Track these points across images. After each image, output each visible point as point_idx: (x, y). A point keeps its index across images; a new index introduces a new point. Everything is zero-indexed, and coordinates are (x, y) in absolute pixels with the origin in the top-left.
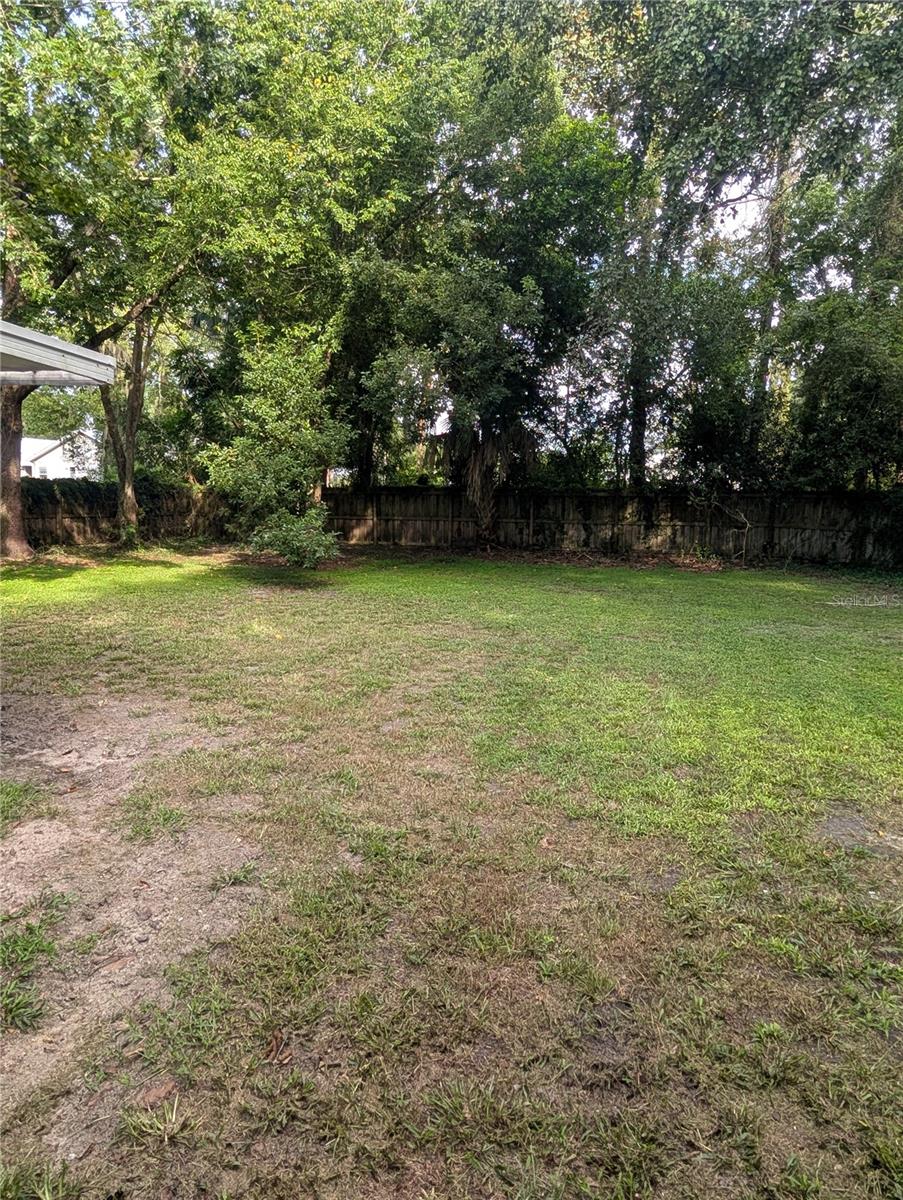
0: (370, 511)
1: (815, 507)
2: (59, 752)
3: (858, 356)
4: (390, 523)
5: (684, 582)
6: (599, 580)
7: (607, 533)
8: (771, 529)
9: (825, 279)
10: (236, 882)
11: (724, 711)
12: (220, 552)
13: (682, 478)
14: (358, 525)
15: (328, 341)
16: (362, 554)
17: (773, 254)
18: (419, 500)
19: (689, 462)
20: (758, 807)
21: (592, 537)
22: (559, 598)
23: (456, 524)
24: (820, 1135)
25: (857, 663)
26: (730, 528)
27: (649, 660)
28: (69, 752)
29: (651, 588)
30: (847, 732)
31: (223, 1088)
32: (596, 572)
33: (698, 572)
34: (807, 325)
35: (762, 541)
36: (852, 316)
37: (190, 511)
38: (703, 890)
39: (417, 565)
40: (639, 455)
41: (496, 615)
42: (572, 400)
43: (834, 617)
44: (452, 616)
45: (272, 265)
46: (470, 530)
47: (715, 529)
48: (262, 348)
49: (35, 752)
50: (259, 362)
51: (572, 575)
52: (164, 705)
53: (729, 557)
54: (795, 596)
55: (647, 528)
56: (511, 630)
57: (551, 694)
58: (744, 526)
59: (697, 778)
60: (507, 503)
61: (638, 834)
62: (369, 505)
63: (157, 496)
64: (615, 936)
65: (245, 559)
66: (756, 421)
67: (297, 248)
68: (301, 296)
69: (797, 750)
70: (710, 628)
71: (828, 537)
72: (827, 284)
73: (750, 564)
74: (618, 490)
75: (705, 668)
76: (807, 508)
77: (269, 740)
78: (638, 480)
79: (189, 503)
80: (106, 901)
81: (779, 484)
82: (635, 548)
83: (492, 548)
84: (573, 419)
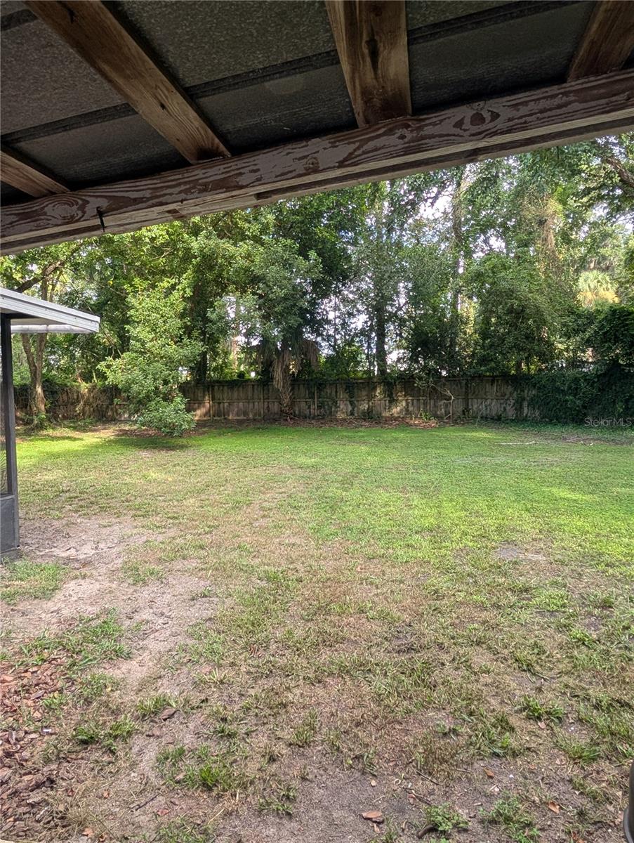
0: (207, 398)
1: (492, 385)
2: (64, 550)
3: (510, 293)
4: (221, 405)
5: (416, 435)
6: (363, 437)
7: (364, 406)
8: (466, 400)
9: (488, 243)
10: (205, 596)
11: (445, 504)
12: (105, 429)
13: (409, 369)
14: (199, 408)
15: (184, 289)
16: (205, 426)
17: (456, 227)
18: (241, 389)
19: (414, 359)
20: (465, 547)
21: (356, 409)
22: (340, 448)
23: (266, 403)
24: (495, 657)
25: (518, 476)
26: (442, 400)
27: (400, 481)
28: (70, 549)
29: (396, 439)
30: (511, 510)
31: (235, 665)
32: (361, 431)
33: (424, 428)
34: (479, 275)
35: (461, 408)
36: (505, 269)
37: (79, 402)
38: (441, 582)
39: (243, 432)
40: (382, 355)
41: (302, 460)
42: (337, 320)
43: (505, 452)
44: (276, 462)
45: (148, 243)
46: (275, 408)
47: (432, 402)
48: (143, 295)
49: (47, 551)
50: (140, 304)
51: (345, 434)
52: (118, 520)
53: (442, 418)
54: (483, 440)
55: (390, 402)
56: (315, 468)
57: (346, 501)
58: (450, 398)
59: (434, 536)
60: (299, 389)
61: (406, 562)
62: (207, 393)
63: (56, 392)
64: (400, 602)
65: (125, 433)
66: (454, 334)
67: (164, 233)
68: (162, 260)
69: (485, 520)
70: (434, 461)
71: (501, 404)
72: (490, 246)
73: (455, 422)
74: (370, 378)
75: (433, 483)
76: (487, 386)
77: (191, 534)
78: (382, 371)
79: (78, 396)
80: (135, 611)
81: (470, 372)
82: (383, 415)
83: (291, 419)
84: (339, 333)
